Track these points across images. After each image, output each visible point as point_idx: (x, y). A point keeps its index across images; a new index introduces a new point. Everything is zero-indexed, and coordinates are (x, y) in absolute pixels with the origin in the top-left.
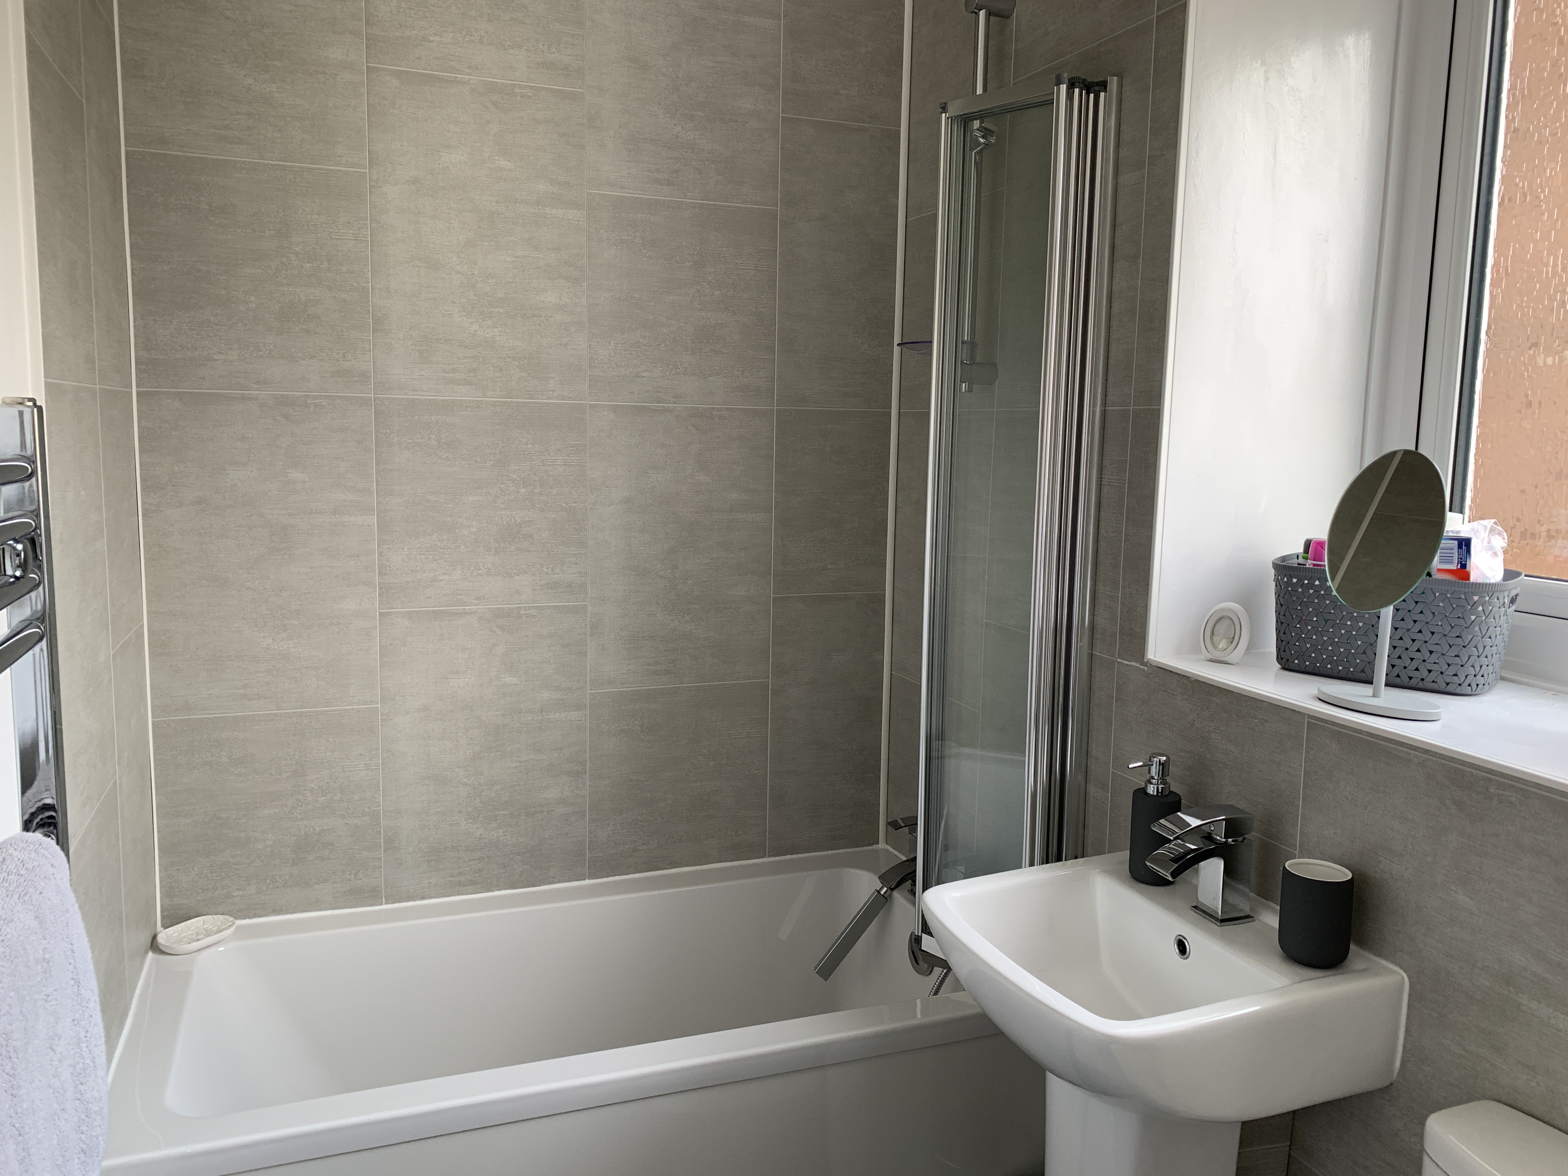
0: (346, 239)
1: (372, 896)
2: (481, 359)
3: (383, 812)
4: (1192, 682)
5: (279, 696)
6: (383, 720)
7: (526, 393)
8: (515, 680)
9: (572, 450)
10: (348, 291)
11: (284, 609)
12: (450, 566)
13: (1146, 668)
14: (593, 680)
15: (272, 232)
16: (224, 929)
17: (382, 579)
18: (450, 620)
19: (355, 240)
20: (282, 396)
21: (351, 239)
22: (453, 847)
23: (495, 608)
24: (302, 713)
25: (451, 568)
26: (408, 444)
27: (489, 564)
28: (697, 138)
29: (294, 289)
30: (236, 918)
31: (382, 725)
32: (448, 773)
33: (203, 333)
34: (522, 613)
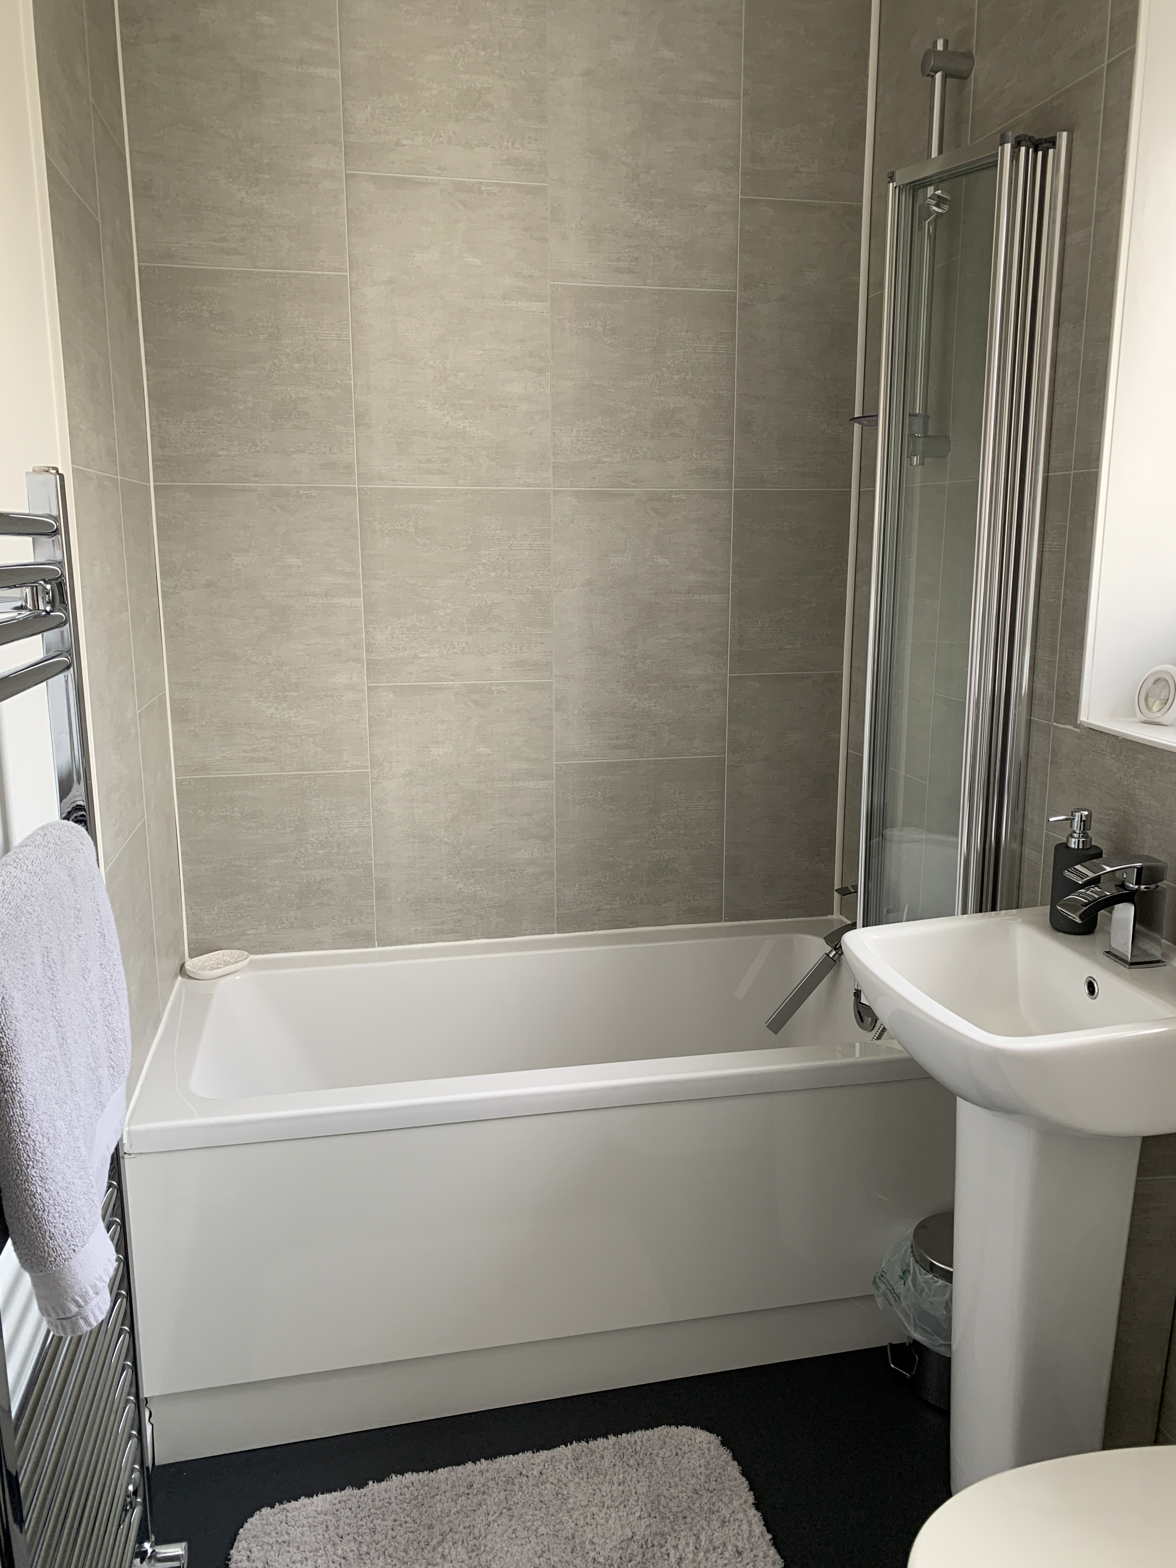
0: (330, 340)
1: (366, 939)
2: (453, 449)
3: (375, 865)
4: (1120, 741)
5: (282, 760)
6: (373, 784)
7: (495, 480)
8: (488, 751)
9: (538, 535)
10: (333, 388)
11: (284, 682)
12: (428, 645)
13: (1078, 730)
14: (559, 752)
15: (265, 336)
16: (240, 961)
17: (370, 656)
18: (429, 695)
19: (338, 340)
20: (277, 487)
21: (334, 340)
22: (436, 899)
23: (469, 684)
24: (302, 775)
25: (429, 646)
26: (389, 531)
27: (463, 644)
28: (656, 225)
29: (285, 388)
30: (251, 954)
31: (372, 788)
32: (431, 832)
33: (208, 431)
34: (493, 689)
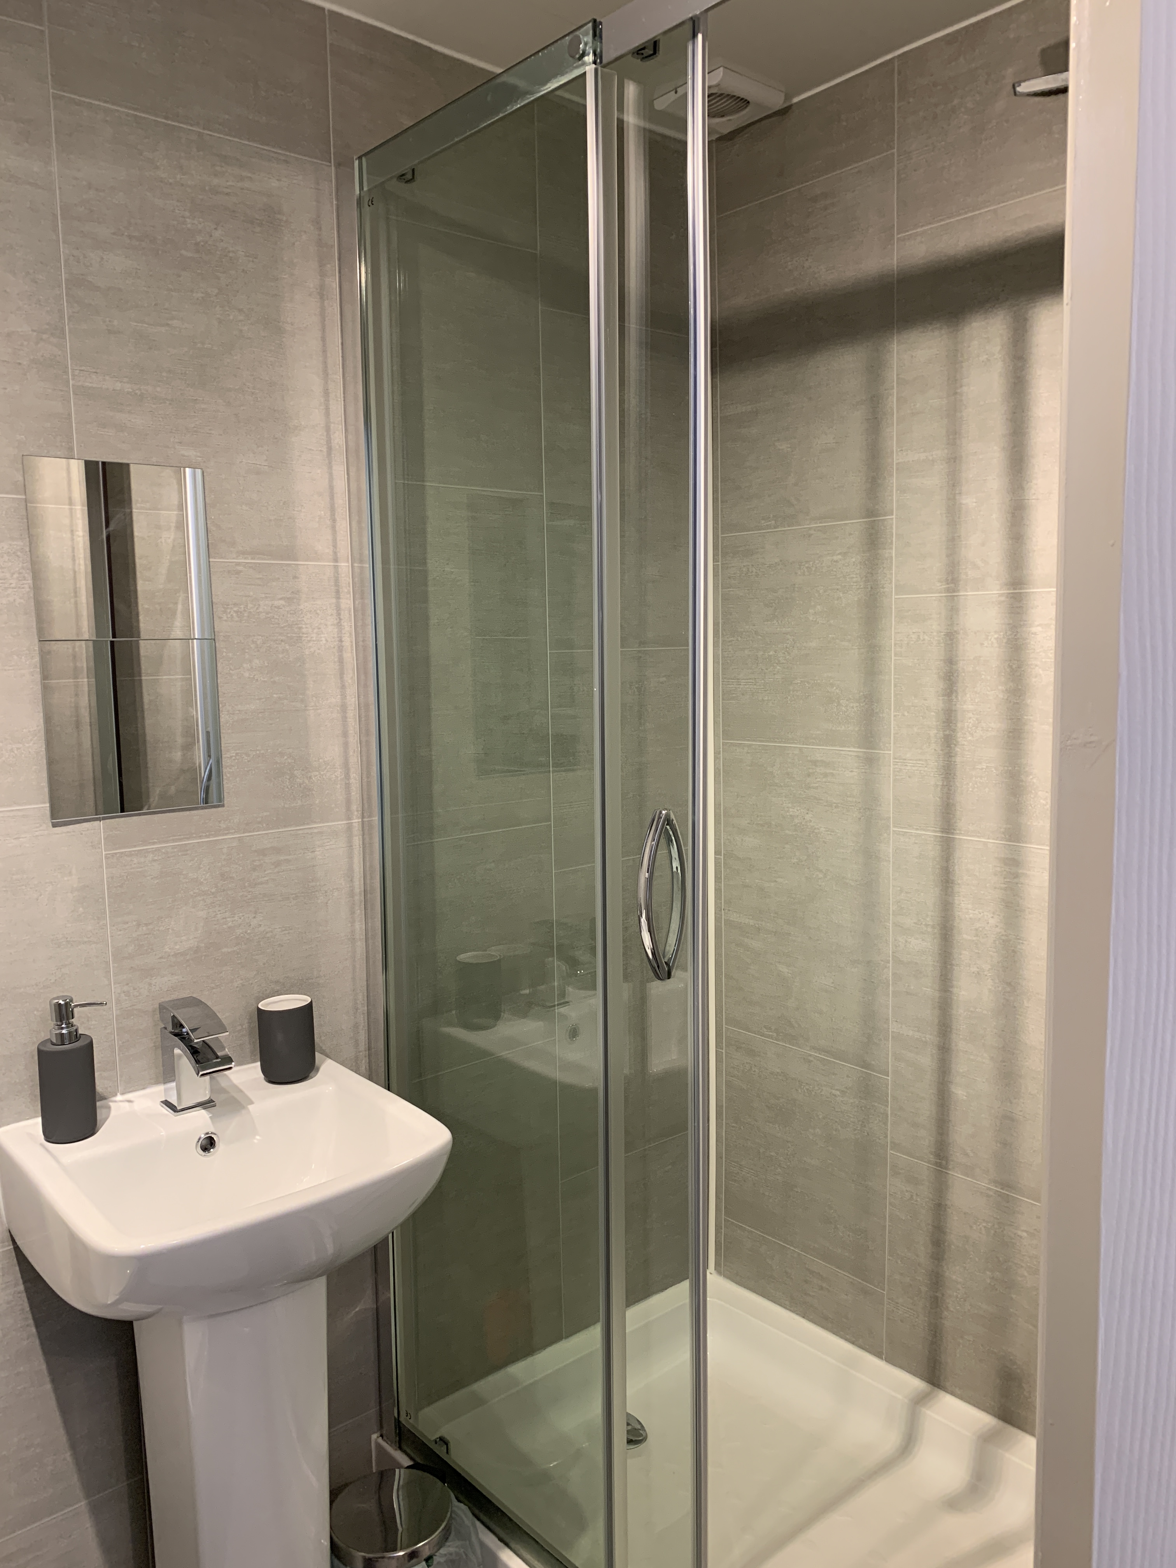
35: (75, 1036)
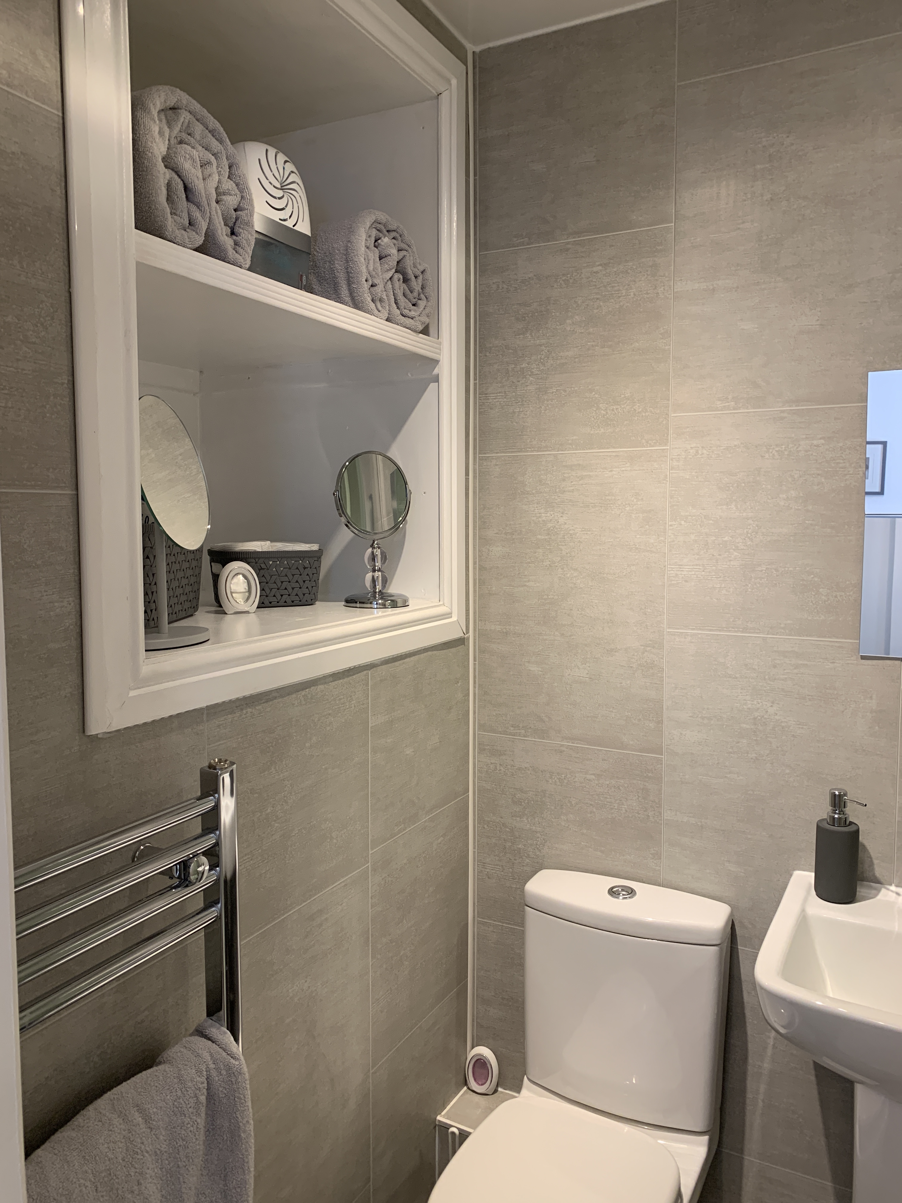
35: (845, 822)
